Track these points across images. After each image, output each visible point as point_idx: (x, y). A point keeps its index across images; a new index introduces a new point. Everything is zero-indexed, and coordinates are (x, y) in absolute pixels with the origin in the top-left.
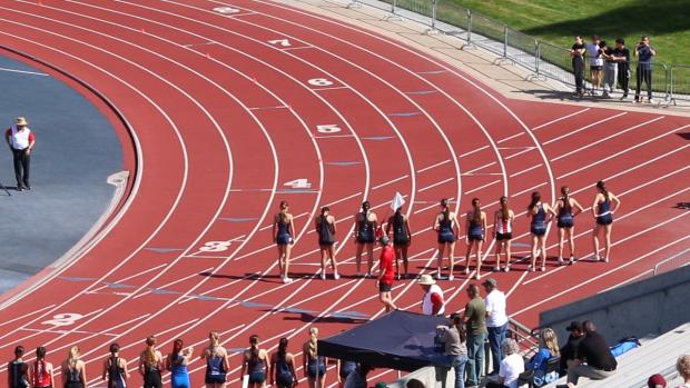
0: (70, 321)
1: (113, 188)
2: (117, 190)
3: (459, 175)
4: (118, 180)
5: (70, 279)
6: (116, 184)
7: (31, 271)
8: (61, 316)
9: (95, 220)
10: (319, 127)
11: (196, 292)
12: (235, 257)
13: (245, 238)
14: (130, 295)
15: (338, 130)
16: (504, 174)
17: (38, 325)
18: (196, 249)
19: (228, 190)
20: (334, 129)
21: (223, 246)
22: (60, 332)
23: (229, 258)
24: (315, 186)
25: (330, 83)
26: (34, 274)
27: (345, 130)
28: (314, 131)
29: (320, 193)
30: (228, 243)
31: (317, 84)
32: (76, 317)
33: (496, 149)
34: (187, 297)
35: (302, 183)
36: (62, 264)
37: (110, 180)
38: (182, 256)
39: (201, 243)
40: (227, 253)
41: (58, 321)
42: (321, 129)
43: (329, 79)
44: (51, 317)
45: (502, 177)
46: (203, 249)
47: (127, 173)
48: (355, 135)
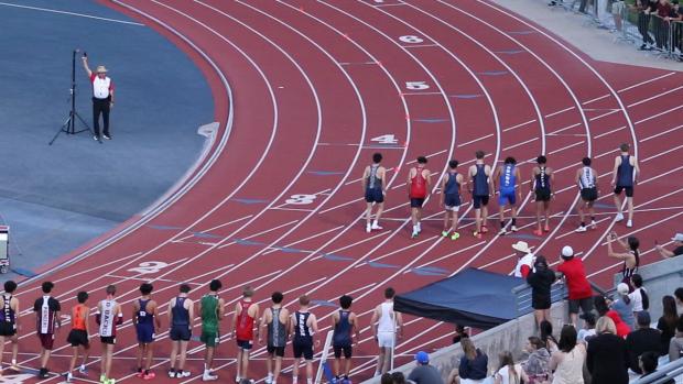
0: (155, 269)
2: (208, 141)
3: (544, 135)
4: (209, 131)
5: (157, 227)
6: (206, 135)
7: (120, 219)
8: (147, 264)
9: (185, 171)
10: (408, 84)
11: (279, 245)
12: (320, 210)
13: (330, 192)
14: (215, 245)
15: (427, 87)
16: (588, 135)
17: (124, 273)
18: (282, 200)
19: (316, 143)
20: (423, 86)
21: (308, 199)
22: (145, 279)
23: (314, 211)
24: (402, 141)
25: (421, 40)
26: (123, 221)
27: (433, 87)
28: (403, 87)
29: (406, 149)
30: (314, 197)
31: (408, 41)
32: (162, 265)
33: (581, 110)
34: (271, 248)
35: (389, 139)
36: (149, 213)
37: (201, 131)
38: (269, 207)
39: (287, 196)
40: (312, 206)
41: (144, 269)
42: (410, 85)
43: (420, 36)
44: (136, 265)
45: (586, 139)
46: (289, 202)
47: (217, 125)
48: (443, 92)
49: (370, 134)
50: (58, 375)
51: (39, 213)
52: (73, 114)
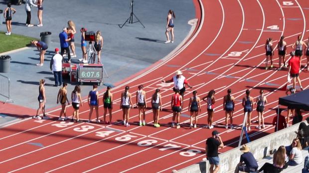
0: (169, 85)
1: (190, 26)
2: (192, 27)
4: (193, 22)
5: (170, 66)
6: (192, 24)
7: (152, 62)
9: (182, 40)
11: (226, 74)
12: (244, 59)
13: (248, 51)
14: (196, 74)
15: (292, 4)
17: (155, 86)
18: (226, 55)
19: (242, 29)
21: (238, 54)
22: (164, 89)
23: (241, 60)
24: (281, 29)
26: (154, 63)
27: (295, 4)
28: (282, 4)
29: (283, 32)
30: (241, 53)
34: (221, 76)
35: (275, 27)
36: (166, 59)
37: (189, 23)
38: (220, 57)
39: (229, 52)
40: (240, 57)
42: (285, 3)
44: (160, 83)
46: (229, 55)
47: (197, 20)
48: (300, 7)
49: (266, 25)
50: (125, 132)
51: (116, 59)
52: (132, 14)
